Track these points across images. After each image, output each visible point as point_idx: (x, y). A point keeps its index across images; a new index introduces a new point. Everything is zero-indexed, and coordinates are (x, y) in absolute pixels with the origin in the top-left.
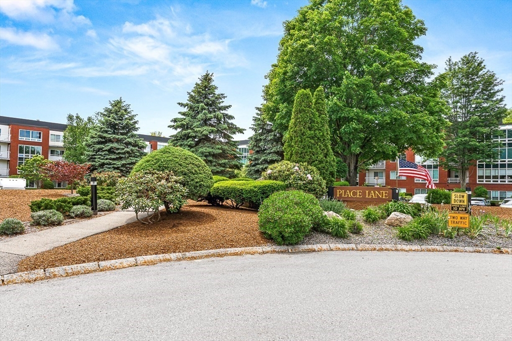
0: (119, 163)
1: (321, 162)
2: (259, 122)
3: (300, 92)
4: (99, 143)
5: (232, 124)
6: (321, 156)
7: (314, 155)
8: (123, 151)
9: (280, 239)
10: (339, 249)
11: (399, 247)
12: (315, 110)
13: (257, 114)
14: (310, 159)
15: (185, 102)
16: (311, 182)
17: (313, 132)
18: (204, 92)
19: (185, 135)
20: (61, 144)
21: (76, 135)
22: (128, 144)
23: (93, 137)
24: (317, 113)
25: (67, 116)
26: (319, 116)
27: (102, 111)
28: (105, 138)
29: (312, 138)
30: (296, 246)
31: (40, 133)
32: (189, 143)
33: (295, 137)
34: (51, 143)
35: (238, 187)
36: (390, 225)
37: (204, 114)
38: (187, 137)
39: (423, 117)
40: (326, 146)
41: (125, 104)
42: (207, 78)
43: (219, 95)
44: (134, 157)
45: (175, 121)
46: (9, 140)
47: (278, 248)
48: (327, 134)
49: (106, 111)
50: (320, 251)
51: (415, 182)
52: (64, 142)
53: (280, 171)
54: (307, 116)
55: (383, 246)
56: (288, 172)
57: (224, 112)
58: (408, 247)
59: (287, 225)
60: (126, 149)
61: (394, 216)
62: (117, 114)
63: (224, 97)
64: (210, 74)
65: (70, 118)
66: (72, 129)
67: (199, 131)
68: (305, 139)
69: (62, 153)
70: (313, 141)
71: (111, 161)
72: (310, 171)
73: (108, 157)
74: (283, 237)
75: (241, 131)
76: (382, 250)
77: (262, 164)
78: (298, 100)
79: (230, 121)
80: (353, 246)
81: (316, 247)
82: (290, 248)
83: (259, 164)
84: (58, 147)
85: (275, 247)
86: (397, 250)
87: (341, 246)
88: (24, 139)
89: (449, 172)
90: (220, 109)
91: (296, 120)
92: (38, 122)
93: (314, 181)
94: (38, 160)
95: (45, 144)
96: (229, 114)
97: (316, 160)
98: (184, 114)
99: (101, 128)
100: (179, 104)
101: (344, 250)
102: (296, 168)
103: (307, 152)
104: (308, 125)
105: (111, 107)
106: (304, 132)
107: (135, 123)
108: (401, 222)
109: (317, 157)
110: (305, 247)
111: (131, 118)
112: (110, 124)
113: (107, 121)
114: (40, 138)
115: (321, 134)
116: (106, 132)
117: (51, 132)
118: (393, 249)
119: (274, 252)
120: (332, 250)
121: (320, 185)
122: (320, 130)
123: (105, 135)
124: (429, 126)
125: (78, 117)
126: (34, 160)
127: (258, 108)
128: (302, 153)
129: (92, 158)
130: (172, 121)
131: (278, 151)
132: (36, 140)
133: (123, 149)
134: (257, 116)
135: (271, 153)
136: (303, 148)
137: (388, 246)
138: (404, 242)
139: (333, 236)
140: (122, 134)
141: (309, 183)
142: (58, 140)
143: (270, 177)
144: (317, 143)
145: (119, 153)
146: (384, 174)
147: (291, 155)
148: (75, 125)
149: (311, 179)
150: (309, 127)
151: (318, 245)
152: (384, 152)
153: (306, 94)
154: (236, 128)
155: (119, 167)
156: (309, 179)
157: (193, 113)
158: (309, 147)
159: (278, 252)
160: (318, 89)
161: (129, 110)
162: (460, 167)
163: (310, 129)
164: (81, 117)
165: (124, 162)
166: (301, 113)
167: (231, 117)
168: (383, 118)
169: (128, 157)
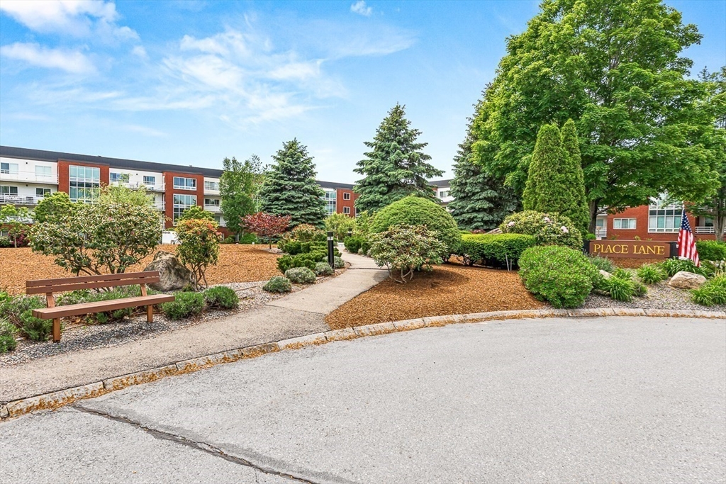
0: (298, 214)
1: (574, 211)
2: (464, 163)
3: (544, 128)
4: (275, 191)
5: (428, 165)
6: (575, 204)
7: (565, 203)
8: (301, 200)
9: (559, 302)
10: (625, 314)
11: (698, 313)
12: (564, 148)
13: (459, 152)
14: (560, 208)
15: (373, 141)
16: (566, 236)
17: (564, 175)
18: (395, 128)
19: (375, 181)
20: (217, 192)
21: (233, 181)
22: (307, 191)
23: (267, 185)
24: (567, 152)
25: (223, 160)
26: (570, 156)
27: (276, 154)
28: (280, 185)
29: (563, 182)
30: (575, 310)
31: (194, 181)
32: (381, 189)
33: (539, 182)
34: (206, 192)
35: (478, 241)
36: (676, 287)
37: (397, 154)
38: (378, 182)
39: (696, 151)
40: (579, 191)
41: (300, 145)
42: (398, 112)
43: (412, 131)
44: (313, 206)
45: (362, 163)
46: (163, 189)
47: (557, 312)
48: (581, 176)
49: (280, 154)
50: (604, 316)
51: (649, 232)
52: (221, 190)
53: (526, 223)
54: (556, 156)
55: (678, 312)
56: (537, 224)
57: (418, 151)
58: (709, 314)
59: (566, 286)
60: (304, 198)
61: (682, 276)
62: (292, 158)
63: (419, 133)
64: (402, 107)
65: (227, 162)
66: (229, 175)
67: (394, 175)
68: (554, 184)
69: (217, 202)
70: (564, 186)
71: (289, 212)
72: (564, 222)
73: (286, 207)
74: (563, 299)
75: (439, 173)
76: (677, 316)
77: (468, 212)
78: (543, 137)
79: (426, 162)
80: (640, 311)
81: (598, 311)
82: (570, 312)
83: (464, 213)
84: (213, 196)
85: (553, 310)
86: (695, 317)
87: (627, 310)
88: (179, 187)
89: (698, 219)
90: (414, 147)
91: (541, 162)
92: (191, 167)
93: (570, 234)
94: (197, 211)
95: (199, 193)
96: (425, 154)
97: (568, 209)
98: (370, 155)
99: (277, 174)
100: (366, 143)
101: (631, 315)
102: (546, 219)
103: (556, 200)
104: (558, 167)
105: (284, 150)
106: (552, 176)
107: (312, 167)
108: (691, 284)
109: (570, 205)
110: (586, 311)
111: (308, 161)
112: (286, 169)
113: (282, 166)
114: (194, 186)
115: (574, 177)
116: (282, 178)
117: (206, 179)
118: (691, 315)
119: (553, 316)
120: (617, 315)
121: (576, 238)
122: (573, 172)
123: (281, 182)
124: (705, 163)
125: (234, 161)
126: (193, 211)
127: (461, 146)
128: (550, 201)
129: (267, 208)
130: (357, 164)
131: (489, 197)
132: (191, 188)
133: (301, 198)
134: (459, 155)
135: (480, 199)
136: (551, 194)
137: (684, 312)
138: (703, 308)
139: (613, 299)
140: (299, 180)
141: (564, 237)
142: (212, 188)
143: (512, 230)
144: (569, 188)
145: (297, 202)
146: (605, 223)
147: (536, 203)
148: (232, 170)
149: (567, 231)
150: (558, 170)
151: (600, 309)
152: (634, 197)
153: (553, 130)
154: (434, 170)
155: (298, 218)
156: (564, 232)
157: (383, 154)
158: (559, 193)
159: (557, 316)
160: (567, 123)
161: (305, 152)
162: (716, 212)
163: (560, 171)
164: (238, 161)
165: (303, 212)
166: (547, 153)
167: (428, 157)
168: (642, 154)
169: (307, 207)
